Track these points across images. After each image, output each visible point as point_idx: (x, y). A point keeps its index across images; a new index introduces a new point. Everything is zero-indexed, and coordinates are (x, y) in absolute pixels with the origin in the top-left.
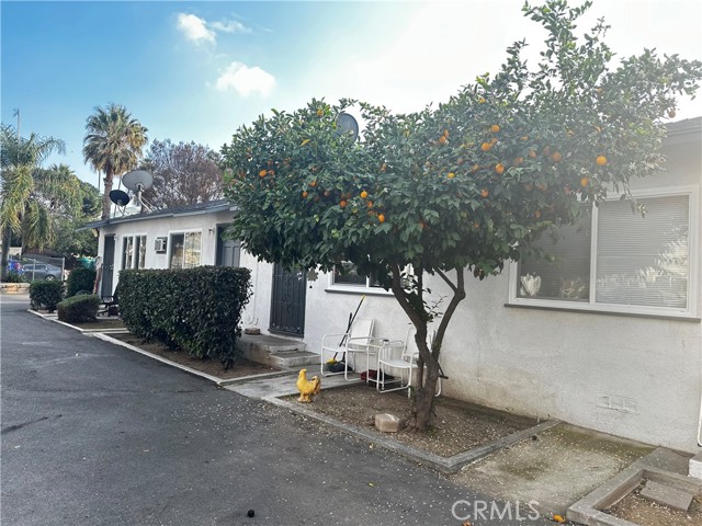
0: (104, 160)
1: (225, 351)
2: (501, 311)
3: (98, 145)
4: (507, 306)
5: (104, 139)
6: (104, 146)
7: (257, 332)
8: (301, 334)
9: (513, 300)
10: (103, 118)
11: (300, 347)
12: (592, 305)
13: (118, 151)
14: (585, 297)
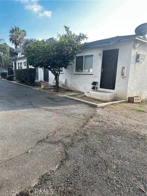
0: (14, 42)
1: (33, 83)
2: (73, 75)
3: (13, 38)
4: (74, 74)
5: (14, 36)
6: (14, 38)
7: (42, 81)
8: (48, 81)
9: (75, 73)
10: (13, 30)
11: (48, 83)
12: (83, 73)
13: (18, 39)
14: (82, 72)
